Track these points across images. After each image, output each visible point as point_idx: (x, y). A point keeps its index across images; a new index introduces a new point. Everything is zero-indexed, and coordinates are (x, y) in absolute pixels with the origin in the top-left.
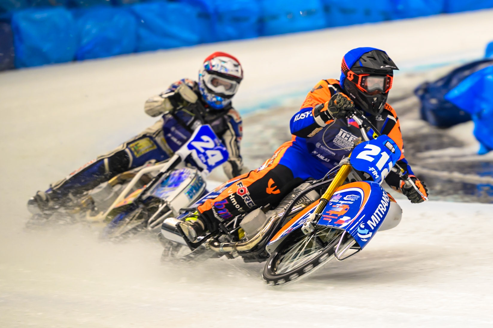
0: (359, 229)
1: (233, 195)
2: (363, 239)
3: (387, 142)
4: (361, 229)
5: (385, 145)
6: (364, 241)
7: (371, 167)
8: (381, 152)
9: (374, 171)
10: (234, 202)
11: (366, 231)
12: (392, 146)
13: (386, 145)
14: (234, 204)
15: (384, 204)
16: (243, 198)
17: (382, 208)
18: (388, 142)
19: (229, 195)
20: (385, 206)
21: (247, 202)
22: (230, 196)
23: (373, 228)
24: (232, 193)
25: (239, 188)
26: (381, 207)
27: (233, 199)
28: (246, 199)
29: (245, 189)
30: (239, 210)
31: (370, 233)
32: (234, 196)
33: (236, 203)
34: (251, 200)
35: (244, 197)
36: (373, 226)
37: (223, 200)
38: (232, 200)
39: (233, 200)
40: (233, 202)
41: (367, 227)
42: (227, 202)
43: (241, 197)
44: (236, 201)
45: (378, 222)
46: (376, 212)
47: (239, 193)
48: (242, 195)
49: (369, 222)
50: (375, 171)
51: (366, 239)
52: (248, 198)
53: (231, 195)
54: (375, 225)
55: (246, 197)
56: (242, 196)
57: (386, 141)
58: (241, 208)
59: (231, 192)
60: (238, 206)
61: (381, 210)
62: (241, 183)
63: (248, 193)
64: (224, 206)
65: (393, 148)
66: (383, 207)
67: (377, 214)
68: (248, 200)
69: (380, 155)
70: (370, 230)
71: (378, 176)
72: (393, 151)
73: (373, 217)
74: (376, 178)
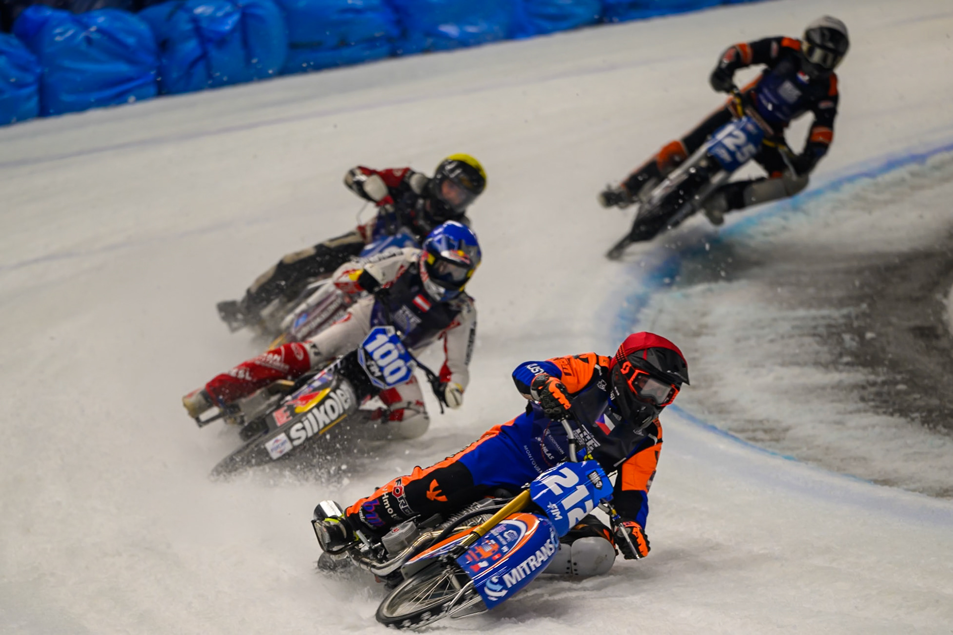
0: (488, 584)
1: (387, 494)
2: (492, 597)
3: (593, 472)
4: (492, 583)
5: (588, 476)
6: (491, 601)
7: (553, 503)
8: (578, 484)
9: (555, 509)
10: (387, 503)
11: (499, 587)
12: (599, 479)
13: (590, 476)
14: (386, 507)
15: (540, 557)
16: (399, 502)
17: (534, 562)
18: (595, 473)
19: (383, 494)
20: (539, 560)
21: (402, 507)
22: (383, 496)
23: (509, 586)
24: (387, 492)
25: (396, 486)
26: (532, 560)
27: (387, 500)
28: (403, 502)
29: (401, 489)
30: (392, 516)
31: (503, 591)
32: (388, 496)
33: (389, 506)
34: (407, 506)
35: (400, 499)
36: (511, 583)
37: (374, 500)
38: (384, 501)
39: (386, 502)
40: (385, 504)
41: (501, 582)
42: (378, 503)
43: (397, 499)
44: (389, 503)
45: (519, 579)
46: (521, 565)
47: (394, 493)
48: (398, 497)
49: (506, 577)
50: (558, 510)
51: (496, 597)
52: (404, 502)
53: (385, 494)
54: (514, 582)
55: (403, 500)
57: (593, 470)
58: (395, 515)
59: (386, 490)
60: (390, 511)
61: (531, 564)
62: (400, 480)
63: (405, 496)
64: (374, 508)
65: (600, 482)
66: (536, 560)
67: (523, 568)
68: (404, 505)
69: (573, 489)
70: (505, 587)
71: (561, 517)
72: (598, 486)
73: (514, 571)
74: (556, 519)
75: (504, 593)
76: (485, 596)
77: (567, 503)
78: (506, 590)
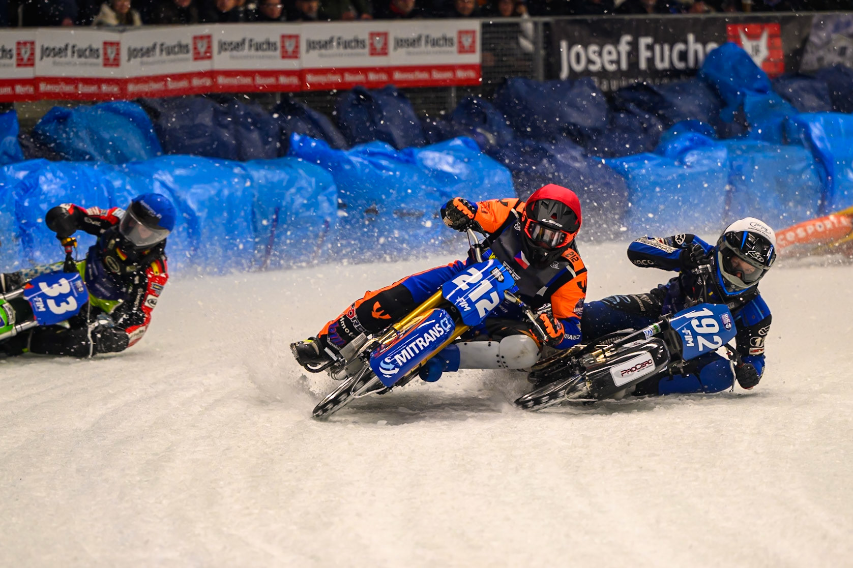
0: (382, 364)
1: (343, 317)
2: (386, 374)
3: (494, 269)
4: (385, 363)
6: (387, 378)
7: (460, 298)
8: (482, 279)
11: (392, 366)
12: (501, 274)
13: (492, 272)
14: (343, 327)
15: (428, 338)
16: (353, 322)
17: (423, 343)
18: (497, 269)
20: (428, 341)
21: (356, 326)
23: (401, 364)
25: (350, 309)
26: (420, 341)
29: (353, 310)
30: (350, 335)
31: (396, 369)
34: (360, 325)
35: (353, 320)
36: (402, 362)
37: (333, 322)
38: (341, 323)
41: (394, 362)
42: (336, 325)
43: (349, 320)
44: (346, 324)
45: (409, 358)
46: (410, 346)
47: (348, 315)
49: (397, 357)
50: (466, 302)
51: (390, 375)
52: (357, 322)
53: (340, 316)
54: (405, 361)
55: (355, 320)
56: (351, 319)
57: (495, 267)
58: (351, 333)
59: (343, 313)
60: (347, 330)
61: (420, 345)
62: (354, 304)
63: (355, 316)
64: (335, 330)
65: (502, 276)
66: (425, 341)
67: (412, 349)
68: (357, 324)
69: (478, 284)
70: (397, 366)
71: (469, 308)
72: (500, 279)
73: (404, 352)
74: (465, 310)
75: (397, 370)
76: (380, 375)
77: (473, 296)
78: (398, 368)
